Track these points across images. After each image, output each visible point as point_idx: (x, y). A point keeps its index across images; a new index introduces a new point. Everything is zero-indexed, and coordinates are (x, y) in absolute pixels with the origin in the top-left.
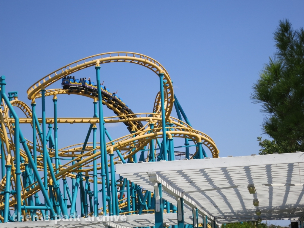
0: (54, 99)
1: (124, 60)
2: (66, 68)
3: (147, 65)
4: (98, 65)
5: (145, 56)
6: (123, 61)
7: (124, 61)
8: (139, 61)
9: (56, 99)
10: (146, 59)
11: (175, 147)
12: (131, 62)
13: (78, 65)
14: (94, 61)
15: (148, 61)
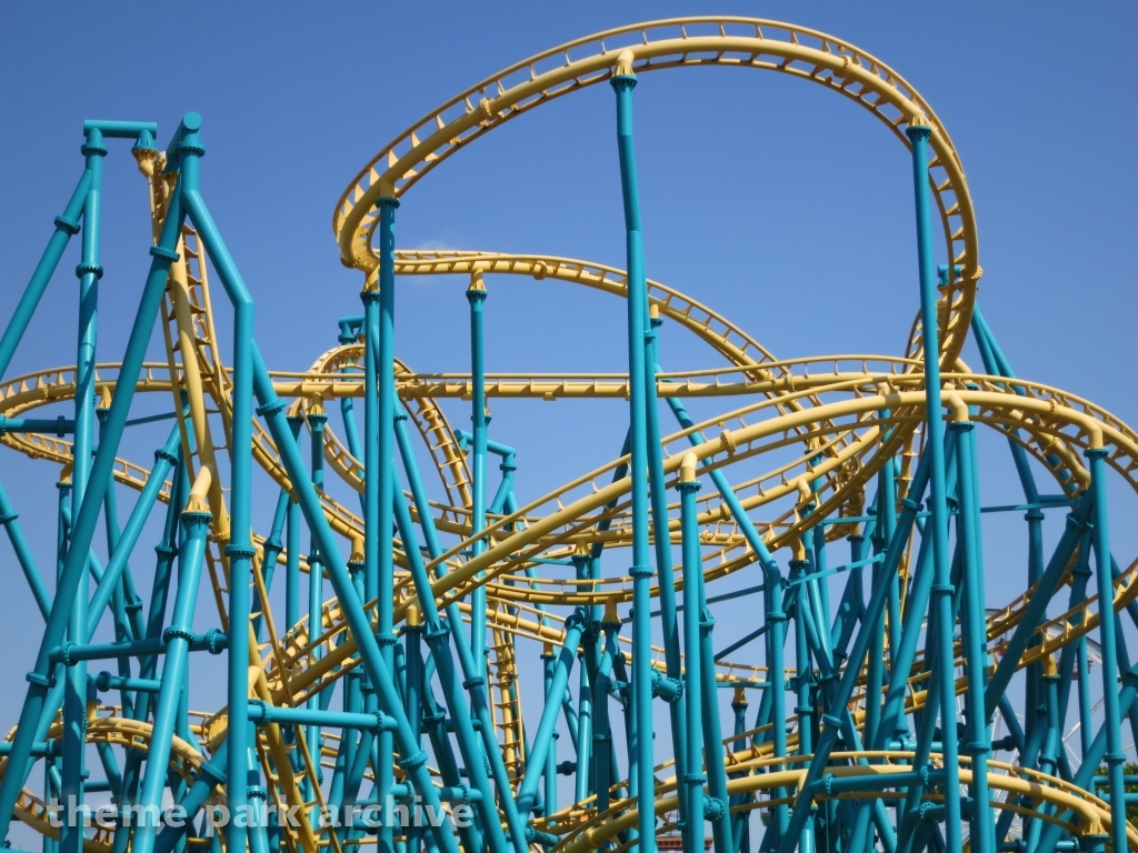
0: (472, 288)
1: (747, 56)
2: (482, 92)
3: (853, 89)
4: (626, 69)
5: (846, 47)
6: (743, 63)
7: (748, 63)
8: (820, 65)
9: (479, 288)
10: (849, 59)
11: (984, 510)
12: (781, 68)
13: (538, 73)
14: (610, 54)
15: (858, 69)
